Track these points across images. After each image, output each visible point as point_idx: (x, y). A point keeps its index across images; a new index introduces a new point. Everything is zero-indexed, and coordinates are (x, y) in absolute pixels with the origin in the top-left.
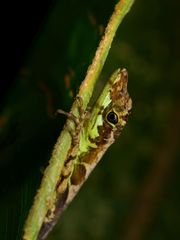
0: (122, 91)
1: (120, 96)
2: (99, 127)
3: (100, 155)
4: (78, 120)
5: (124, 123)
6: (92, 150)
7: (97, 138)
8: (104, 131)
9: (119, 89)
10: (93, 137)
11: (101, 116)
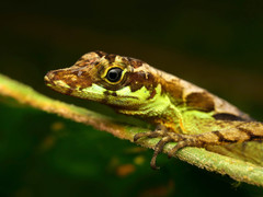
0: (76, 73)
1: (84, 73)
2: (133, 91)
3: (168, 77)
4: (165, 139)
5: (118, 59)
6: (164, 90)
7: (148, 89)
8: (136, 81)
9: (74, 78)
10: (148, 94)
11: (118, 92)
